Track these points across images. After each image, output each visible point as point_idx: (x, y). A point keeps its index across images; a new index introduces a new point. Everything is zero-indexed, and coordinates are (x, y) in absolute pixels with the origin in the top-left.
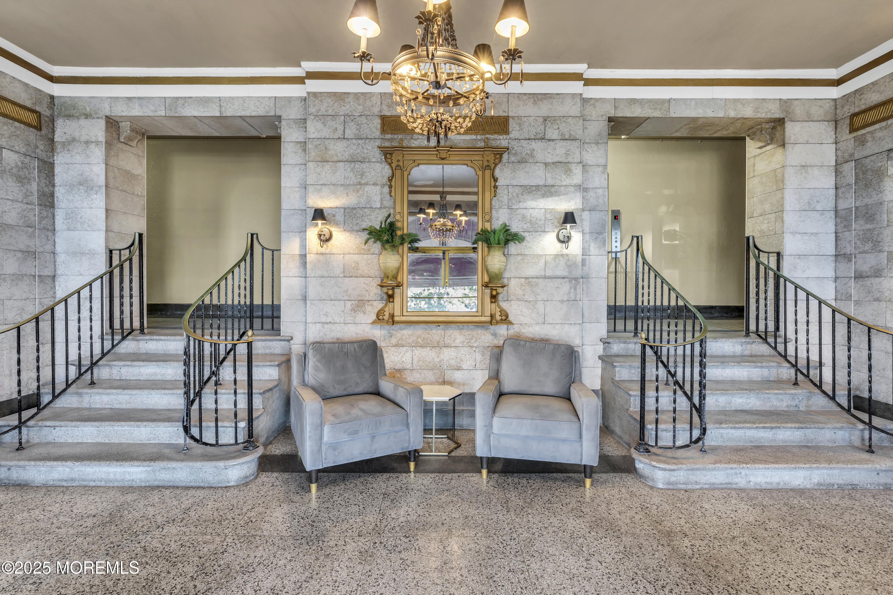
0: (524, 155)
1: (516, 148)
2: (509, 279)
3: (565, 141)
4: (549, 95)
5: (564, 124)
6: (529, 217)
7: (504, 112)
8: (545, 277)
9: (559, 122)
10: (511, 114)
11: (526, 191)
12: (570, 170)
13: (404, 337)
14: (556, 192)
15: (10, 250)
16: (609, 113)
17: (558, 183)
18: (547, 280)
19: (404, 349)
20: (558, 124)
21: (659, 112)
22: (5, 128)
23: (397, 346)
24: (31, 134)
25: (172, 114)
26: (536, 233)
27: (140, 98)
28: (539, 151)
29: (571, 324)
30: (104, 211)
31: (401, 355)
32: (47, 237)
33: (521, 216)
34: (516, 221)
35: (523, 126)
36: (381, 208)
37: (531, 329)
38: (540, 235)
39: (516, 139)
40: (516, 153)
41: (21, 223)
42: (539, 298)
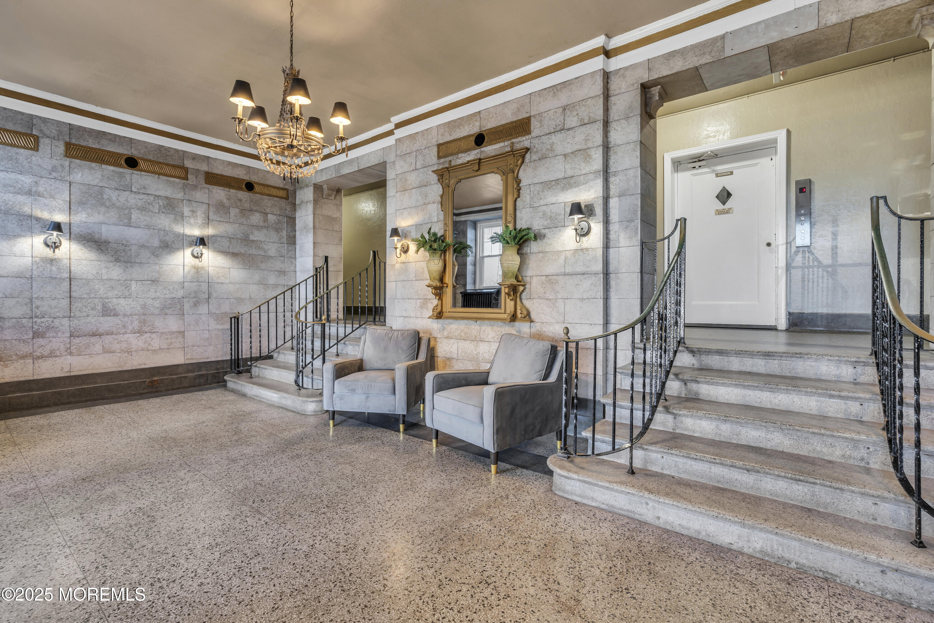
0: (544, 151)
1: (537, 146)
2: (531, 277)
3: (584, 126)
4: (568, 82)
5: (583, 108)
6: (549, 213)
7: (527, 113)
8: (565, 274)
9: (578, 107)
10: (533, 113)
11: (547, 187)
12: (589, 156)
13: (452, 331)
14: (575, 183)
15: (271, 271)
16: (642, 78)
17: (578, 172)
18: (567, 277)
19: (452, 341)
20: (577, 110)
21: (708, 57)
22: (269, 202)
23: (447, 338)
24: (283, 203)
25: (338, 175)
26: (556, 229)
27: (326, 168)
28: (559, 143)
29: (591, 324)
30: (312, 244)
31: (450, 346)
32: (292, 262)
33: (541, 213)
34: (538, 218)
35: (544, 122)
36: (437, 221)
37: (551, 329)
38: (560, 230)
39: (537, 137)
40: (537, 151)
41: (277, 255)
42: (559, 296)
